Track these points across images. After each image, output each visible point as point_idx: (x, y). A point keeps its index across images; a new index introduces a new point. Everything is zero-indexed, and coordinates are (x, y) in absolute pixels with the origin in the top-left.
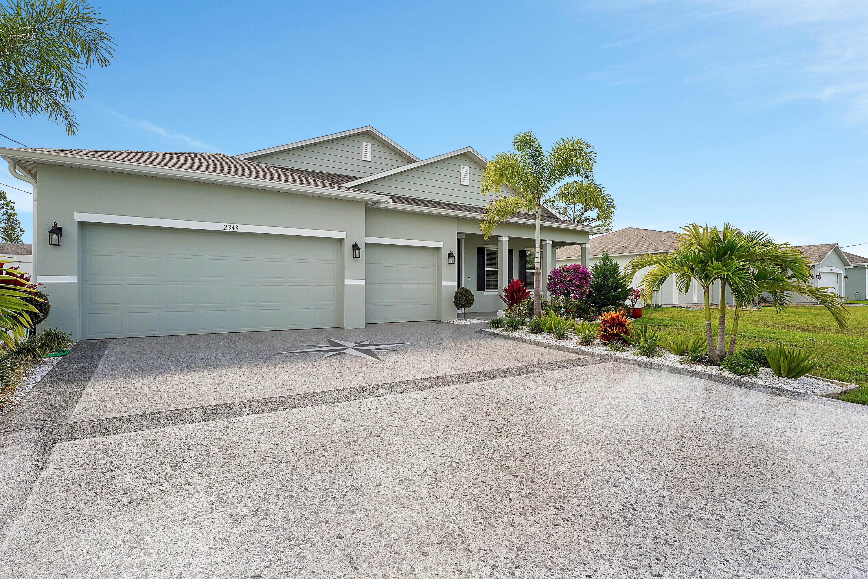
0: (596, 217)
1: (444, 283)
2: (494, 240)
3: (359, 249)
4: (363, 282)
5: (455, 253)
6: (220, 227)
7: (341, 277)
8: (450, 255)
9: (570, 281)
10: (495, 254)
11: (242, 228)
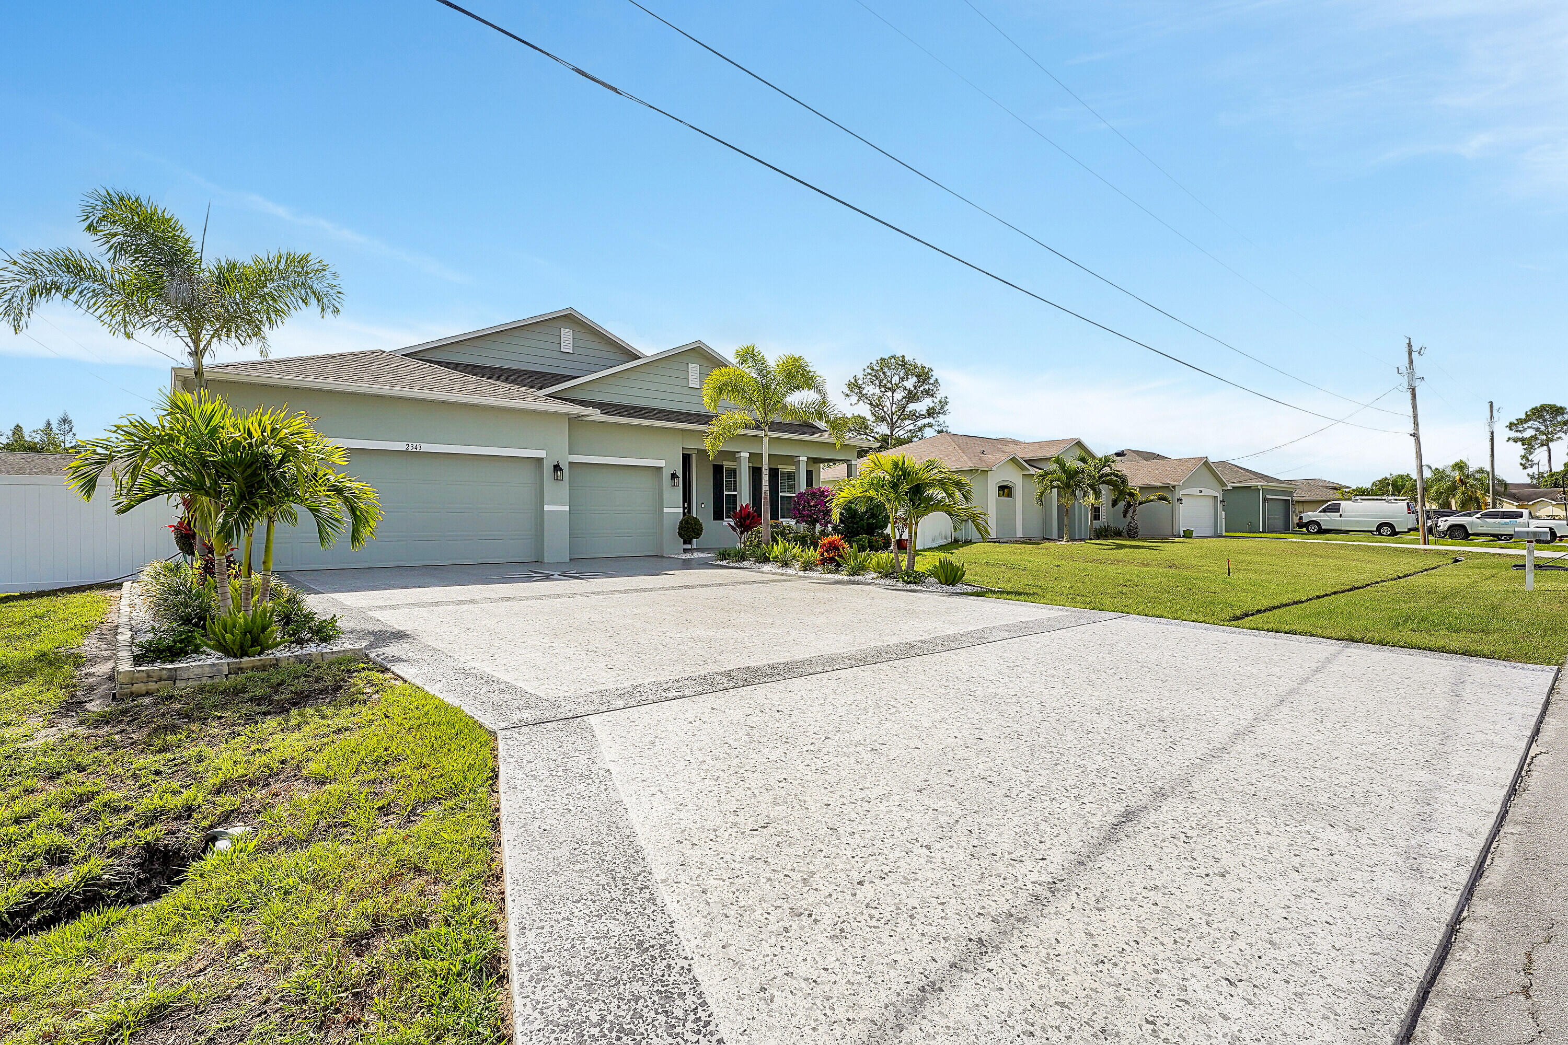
0: (924, 412)
1: (665, 510)
2: (733, 456)
3: (561, 470)
4: (567, 508)
5: (680, 473)
6: (401, 446)
7: (540, 502)
8: (674, 476)
9: (815, 506)
10: (733, 473)
11: (426, 448)
